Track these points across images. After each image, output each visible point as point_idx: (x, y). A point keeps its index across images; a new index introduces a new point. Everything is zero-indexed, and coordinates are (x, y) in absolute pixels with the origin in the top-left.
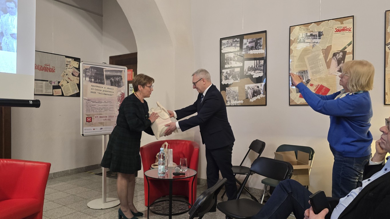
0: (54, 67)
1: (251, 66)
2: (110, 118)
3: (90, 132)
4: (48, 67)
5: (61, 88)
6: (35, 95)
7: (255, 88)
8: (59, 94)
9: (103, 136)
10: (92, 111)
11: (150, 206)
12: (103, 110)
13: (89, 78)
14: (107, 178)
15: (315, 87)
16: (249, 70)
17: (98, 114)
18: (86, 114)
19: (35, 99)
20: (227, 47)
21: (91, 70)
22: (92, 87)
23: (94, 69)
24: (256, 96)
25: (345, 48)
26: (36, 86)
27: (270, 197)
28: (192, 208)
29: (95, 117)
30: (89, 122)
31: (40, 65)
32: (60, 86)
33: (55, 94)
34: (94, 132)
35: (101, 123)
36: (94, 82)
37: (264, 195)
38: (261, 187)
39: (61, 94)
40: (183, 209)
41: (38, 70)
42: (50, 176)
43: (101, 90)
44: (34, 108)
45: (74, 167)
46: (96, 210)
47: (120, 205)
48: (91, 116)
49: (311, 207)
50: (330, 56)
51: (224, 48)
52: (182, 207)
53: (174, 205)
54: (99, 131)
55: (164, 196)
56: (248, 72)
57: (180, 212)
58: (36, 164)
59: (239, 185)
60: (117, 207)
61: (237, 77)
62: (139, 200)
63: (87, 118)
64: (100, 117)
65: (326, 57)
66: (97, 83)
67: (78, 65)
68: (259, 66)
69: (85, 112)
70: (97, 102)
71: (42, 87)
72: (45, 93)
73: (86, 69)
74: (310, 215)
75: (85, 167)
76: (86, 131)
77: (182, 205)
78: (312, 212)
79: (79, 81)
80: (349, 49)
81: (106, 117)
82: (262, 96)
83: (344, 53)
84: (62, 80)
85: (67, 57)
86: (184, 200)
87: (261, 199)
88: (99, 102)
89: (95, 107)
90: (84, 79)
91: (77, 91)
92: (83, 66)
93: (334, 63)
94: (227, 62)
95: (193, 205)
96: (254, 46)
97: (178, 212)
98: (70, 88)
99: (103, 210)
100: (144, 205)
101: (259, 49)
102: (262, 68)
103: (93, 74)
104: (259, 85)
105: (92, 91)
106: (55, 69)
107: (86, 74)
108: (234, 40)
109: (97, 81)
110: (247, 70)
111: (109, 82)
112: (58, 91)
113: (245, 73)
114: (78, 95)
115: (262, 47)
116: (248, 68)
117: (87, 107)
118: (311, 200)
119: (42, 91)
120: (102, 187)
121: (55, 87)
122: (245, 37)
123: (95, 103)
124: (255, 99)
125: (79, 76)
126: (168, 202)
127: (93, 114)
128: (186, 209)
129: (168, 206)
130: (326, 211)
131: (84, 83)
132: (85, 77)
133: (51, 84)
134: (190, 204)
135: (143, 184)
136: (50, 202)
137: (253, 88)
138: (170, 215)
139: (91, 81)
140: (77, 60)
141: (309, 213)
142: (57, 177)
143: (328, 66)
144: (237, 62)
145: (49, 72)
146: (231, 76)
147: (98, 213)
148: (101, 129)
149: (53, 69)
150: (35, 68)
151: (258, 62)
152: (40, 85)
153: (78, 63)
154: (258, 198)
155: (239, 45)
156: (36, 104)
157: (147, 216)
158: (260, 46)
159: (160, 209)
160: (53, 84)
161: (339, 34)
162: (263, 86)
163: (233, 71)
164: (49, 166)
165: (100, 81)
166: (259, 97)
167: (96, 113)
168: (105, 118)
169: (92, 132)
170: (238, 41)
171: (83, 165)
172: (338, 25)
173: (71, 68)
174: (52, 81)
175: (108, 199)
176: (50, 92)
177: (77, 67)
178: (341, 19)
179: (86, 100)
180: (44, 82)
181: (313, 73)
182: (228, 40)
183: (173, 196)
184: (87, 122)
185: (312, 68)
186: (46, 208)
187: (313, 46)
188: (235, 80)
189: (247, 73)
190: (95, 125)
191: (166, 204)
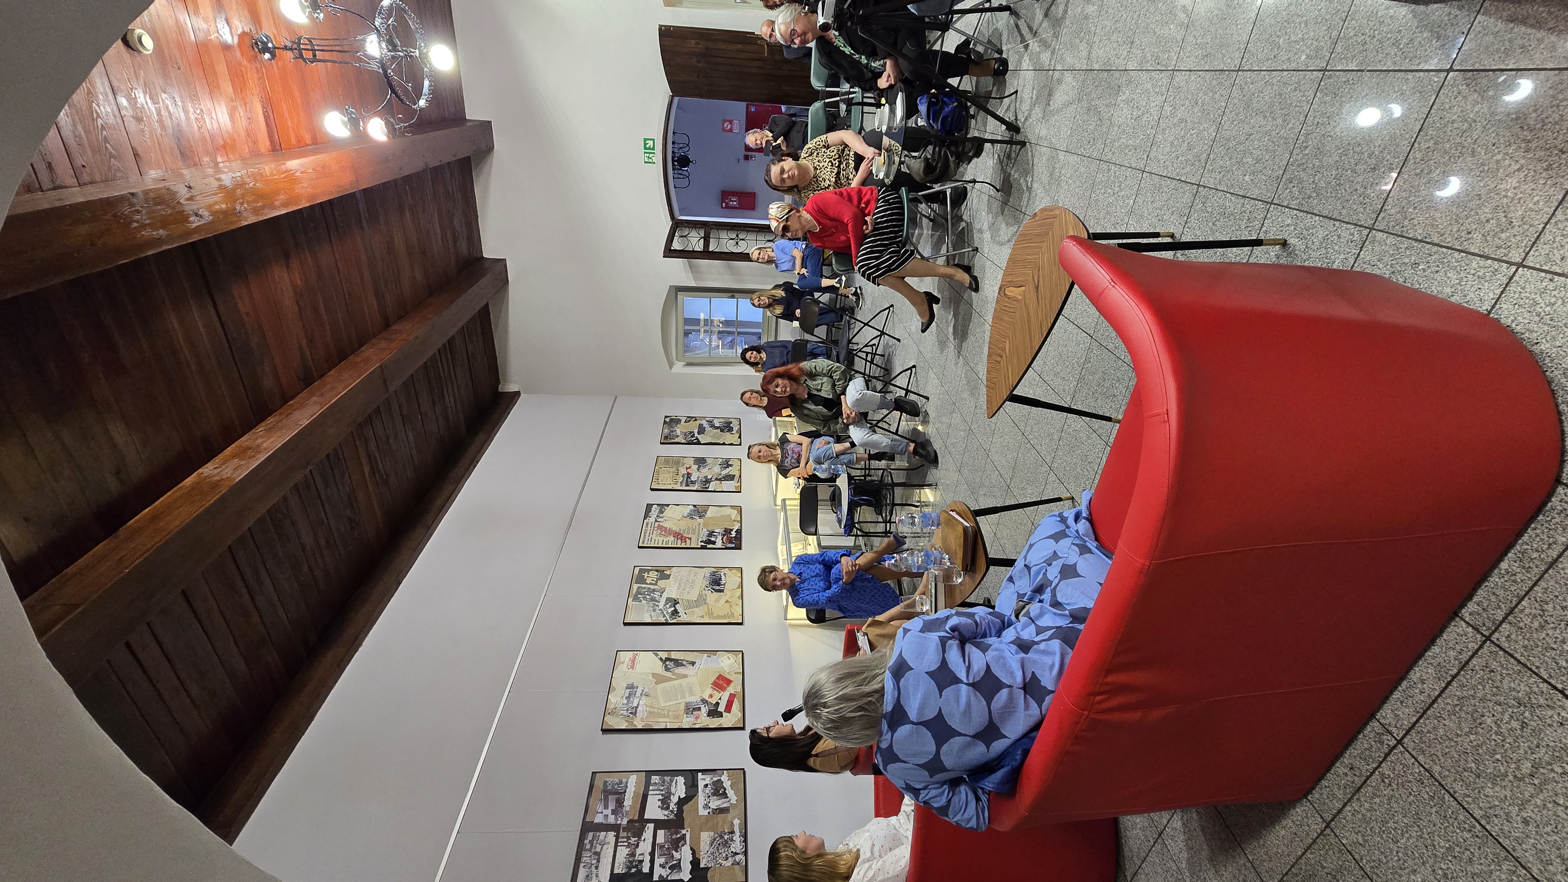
1: (659, 803)
7: (707, 792)
15: (715, 693)
16: (667, 808)
20: (597, 868)
24: (725, 789)
50: (669, 674)
56: (671, 809)
61: (679, 836)
65: (668, 679)
68: (663, 786)
80: (664, 655)
82: (724, 778)
83: (667, 660)
93: (680, 670)
94: (636, 866)
96: (616, 797)
101: (626, 789)
102: (667, 779)
104: (701, 784)
108: (588, 847)
110: (666, 812)
113: (672, 817)
115: (624, 780)
116: (662, 808)
122: (588, 820)
124: (730, 793)
137: (707, 796)
143: (685, 676)
144: (643, 839)
146: (674, 852)
151: (654, 789)
155: (602, 836)
158: (621, 782)
161: (637, 666)
162: (704, 776)
163: (662, 847)
166: (727, 784)
170: (594, 837)
181: (691, 695)
182: (582, 865)
185: (683, 698)
188: (685, 841)
189: (672, 811)
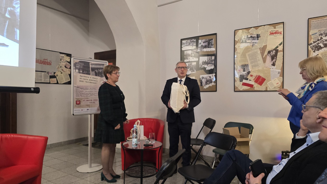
0: (51, 61)
1: (204, 61)
2: (95, 101)
3: (79, 112)
4: (46, 61)
5: (56, 78)
6: (36, 83)
7: (208, 78)
8: (54, 82)
9: (89, 115)
10: (81, 96)
11: (126, 170)
12: (89, 95)
13: (78, 70)
14: (93, 148)
15: (254, 78)
16: (203, 64)
17: (85, 98)
18: (76, 98)
19: (36, 87)
20: (186, 45)
21: (80, 64)
22: (81, 77)
23: (82, 63)
24: (209, 84)
25: (277, 47)
26: (36, 76)
27: (219, 163)
28: (159, 172)
29: (83, 101)
30: (78, 104)
31: (39, 59)
32: (56, 76)
33: (51, 82)
34: (82, 112)
35: (88, 106)
36: (82, 73)
37: (214, 161)
38: (212, 155)
39: (56, 82)
40: (152, 173)
41: (38, 63)
42: (47, 147)
43: (88, 80)
44: (35, 94)
45: (66, 140)
46: (84, 174)
47: (103, 169)
48: (79, 100)
49: (251, 171)
51: (184, 46)
52: (151, 171)
53: (145, 170)
54: (86, 112)
55: (137, 162)
56: (203, 65)
57: (149, 175)
58: (36, 138)
59: (195, 153)
60: (100, 171)
61: (194, 69)
62: (117, 166)
63: (76, 101)
64: (87, 100)
65: (262, 54)
66: (84, 73)
67: (70, 59)
68: (211, 61)
69: (75, 97)
70: (84, 89)
71: (41, 76)
72: (44, 81)
73: (76, 63)
74: (250, 178)
75: (75, 139)
76: (76, 111)
77: (151, 169)
78: (251, 176)
79: (70, 72)
80: (280, 48)
81: (92, 100)
82: (213, 84)
83: (277, 51)
84: (57, 71)
85: (61, 53)
86: (153, 166)
87: (212, 164)
88: (86, 89)
89: (83, 92)
90: (74, 70)
91: (69, 80)
92: (73, 61)
93: (269, 58)
94: (186, 58)
95: (159, 170)
96: (207, 45)
97: (147, 175)
98: (63, 77)
99: (89, 174)
100: (121, 169)
101: (211, 48)
102: (213, 62)
103: (82, 67)
105: (81, 80)
106: (51, 63)
107: (76, 67)
108: (192, 41)
109: (85, 72)
110: (201, 64)
111: (94, 73)
112: (54, 80)
113: (200, 66)
114: (69, 83)
115: (213, 46)
116: (203, 62)
117: (76, 93)
118: (251, 166)
119: (41, 80)
120: (88, 155)
121: (51, 77)
122: (200, 38)
123: (83, 90)
125: (70, 68)
126: (140, 167)
127: (81, 98)
128: (154, 172)
129: (140, 171)
130: (262, 175)
131: (74, 74)
132: (75, 69)
133: (48, 74)
134: (157, 169)
135: (121, 153)
136: (47, 167)
137: (207, 78)
138: (142, 177)
139: (80, 73)
140: (69, 55)
141: (250, 176)
142: (53, 148)
143: (264, 61)
144: (193, 58)
145: (47, 65)
147: (85, 176)
148: (88, 110)
149: (50, 63)
150: (36, 62)
151: (210, 58)
152: (40, 75)
153: (70, 58)
154: (210, 164)
155: (195, 44)
156: (37, 91)
157: (124, 178)
159: (134, 173)
160: (50, 75)
161: (272, 36)
163: (191, 64)
164: (46, 139)
165: (87, 72)
167: (84, 97)
168: (90, 102)
169: (80, 112)
170: (194, 41)
171: (73, 138)
172: (272, 29)
173: (64, 61)
174: (49, 72)
175: (93, 165)
176: (48, 80)
177: (69, 61)
178: (274, 25)
179: (76, 87)
180: (43, 73)
181: (252, 66)
182: (187, 41)
183: (144, 162)
184: (76, 104)
185: (252, 63)
186: (44, 171)
187: (253, 45)
188: (192, 72)
189: (202, 66)
190: (83, 107)
191: (138, 169)
